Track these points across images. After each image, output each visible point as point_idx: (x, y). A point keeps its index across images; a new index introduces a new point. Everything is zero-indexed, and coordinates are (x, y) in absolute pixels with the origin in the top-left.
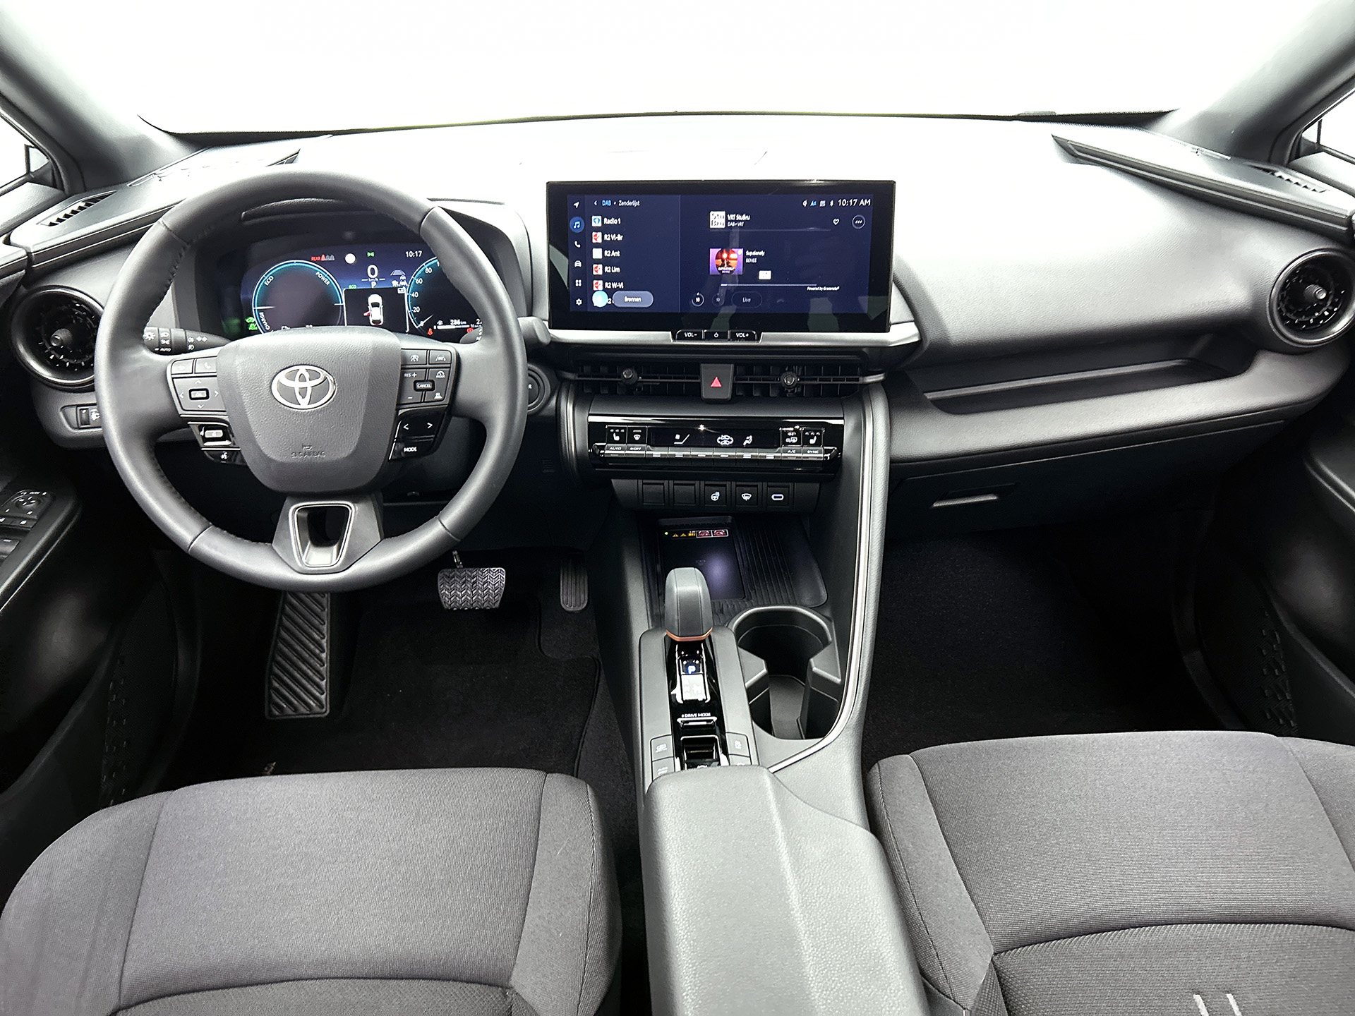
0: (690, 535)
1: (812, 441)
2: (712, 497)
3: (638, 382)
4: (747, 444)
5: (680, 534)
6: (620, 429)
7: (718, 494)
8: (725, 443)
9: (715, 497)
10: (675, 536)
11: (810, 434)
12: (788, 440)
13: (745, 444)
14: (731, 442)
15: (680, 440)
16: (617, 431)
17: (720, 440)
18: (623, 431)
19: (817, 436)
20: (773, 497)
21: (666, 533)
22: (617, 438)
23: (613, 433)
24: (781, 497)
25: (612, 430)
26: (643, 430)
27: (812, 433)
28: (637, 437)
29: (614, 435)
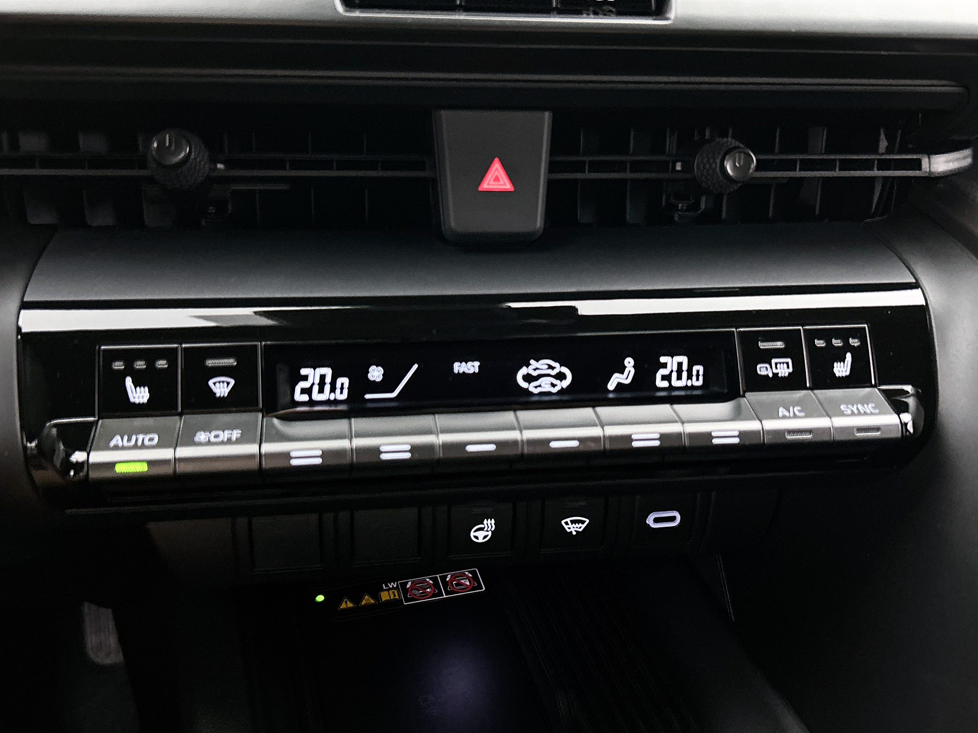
0: (385, 596)
1: (842, 369)
2: (472, 534)
3: (213, 180)
4: (619, 384)
5: (357, 600)
6: (151, 356)
7: (490, 524)
8: (545, 385)
9: (481, 534)
10: (347, 605)
11: (829, 343)
12: (763, 370)
13: (611, 386)
14: (566, 383)
15: (387, 384)
16: (140, 365)
17: (528, 378)
18: (162, 364)
19: (852, 349)
20: (650, 521)
21: (320, 598)
22: (139, 395)
23: (122, 375)
24: (673, 519)
25: (118, 365)
26: (245, 356)
27: (837, 343)
28: (221, 387)
29: (129, 381)
